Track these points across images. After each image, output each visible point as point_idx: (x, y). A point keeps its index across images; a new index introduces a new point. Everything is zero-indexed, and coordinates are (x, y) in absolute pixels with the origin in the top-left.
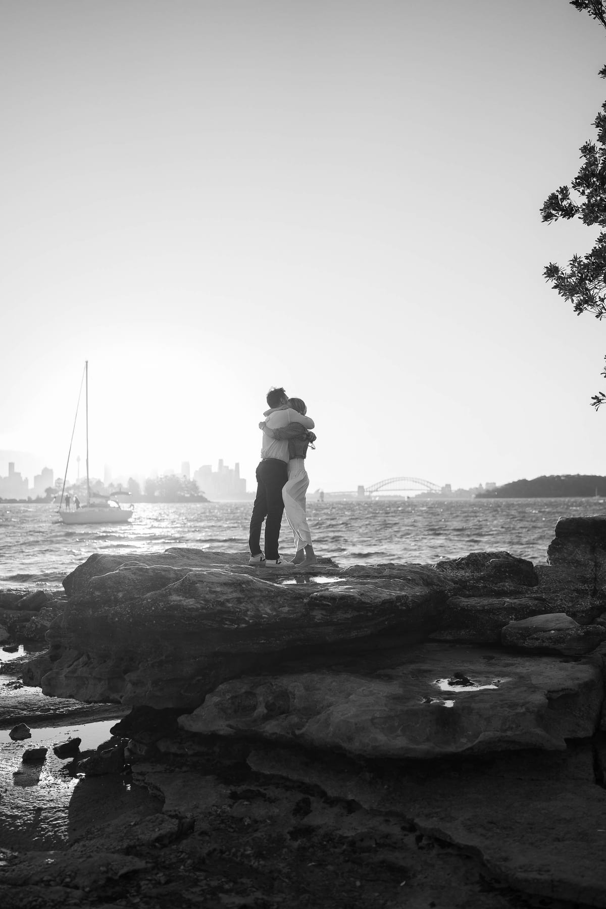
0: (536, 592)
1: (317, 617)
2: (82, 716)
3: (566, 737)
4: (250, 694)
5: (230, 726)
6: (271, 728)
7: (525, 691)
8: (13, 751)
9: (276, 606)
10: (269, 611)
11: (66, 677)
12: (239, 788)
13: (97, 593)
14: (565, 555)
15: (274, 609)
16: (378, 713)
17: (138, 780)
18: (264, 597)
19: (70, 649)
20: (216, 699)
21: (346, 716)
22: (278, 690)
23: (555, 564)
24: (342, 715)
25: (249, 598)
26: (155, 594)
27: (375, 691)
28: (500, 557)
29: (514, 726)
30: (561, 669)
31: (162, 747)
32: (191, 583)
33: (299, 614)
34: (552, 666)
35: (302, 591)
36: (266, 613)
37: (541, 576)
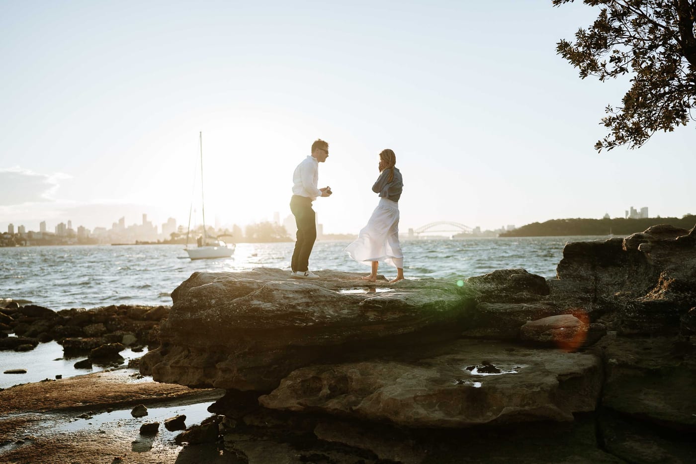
0: (548, 299)
1: (370, 317)
2: (188, 399)
3: (574, 411)
4: (317, 378)
5: (300, 404)
6: (333, 405)
7: (540, 374)
8: (133, 425)
9: (337, 309)
10: (332, 313)
11: (171, 367)
12: (308, 453)
13: (195, 300)
14: (571, 272)
15: (337, 312)
16: (419, 392)
17: (228, 447)
18: (328, 302)
19: (176, 346)
20: (289, 383)
21: (393, 395)
22: (339, 375)
23: (563, 278)
24: (390, 394)
25: (316, 303)
26: (240, 300)
27: (417, 375)
28: (518, 273)
29: (531, 402)
30: (569, 358)
31: (248, 421)
32: (269, 291)
33: (357, 315)
34: (562, 355)
35: (359, 297)
36: (330, 315)
37: (552, 287)
